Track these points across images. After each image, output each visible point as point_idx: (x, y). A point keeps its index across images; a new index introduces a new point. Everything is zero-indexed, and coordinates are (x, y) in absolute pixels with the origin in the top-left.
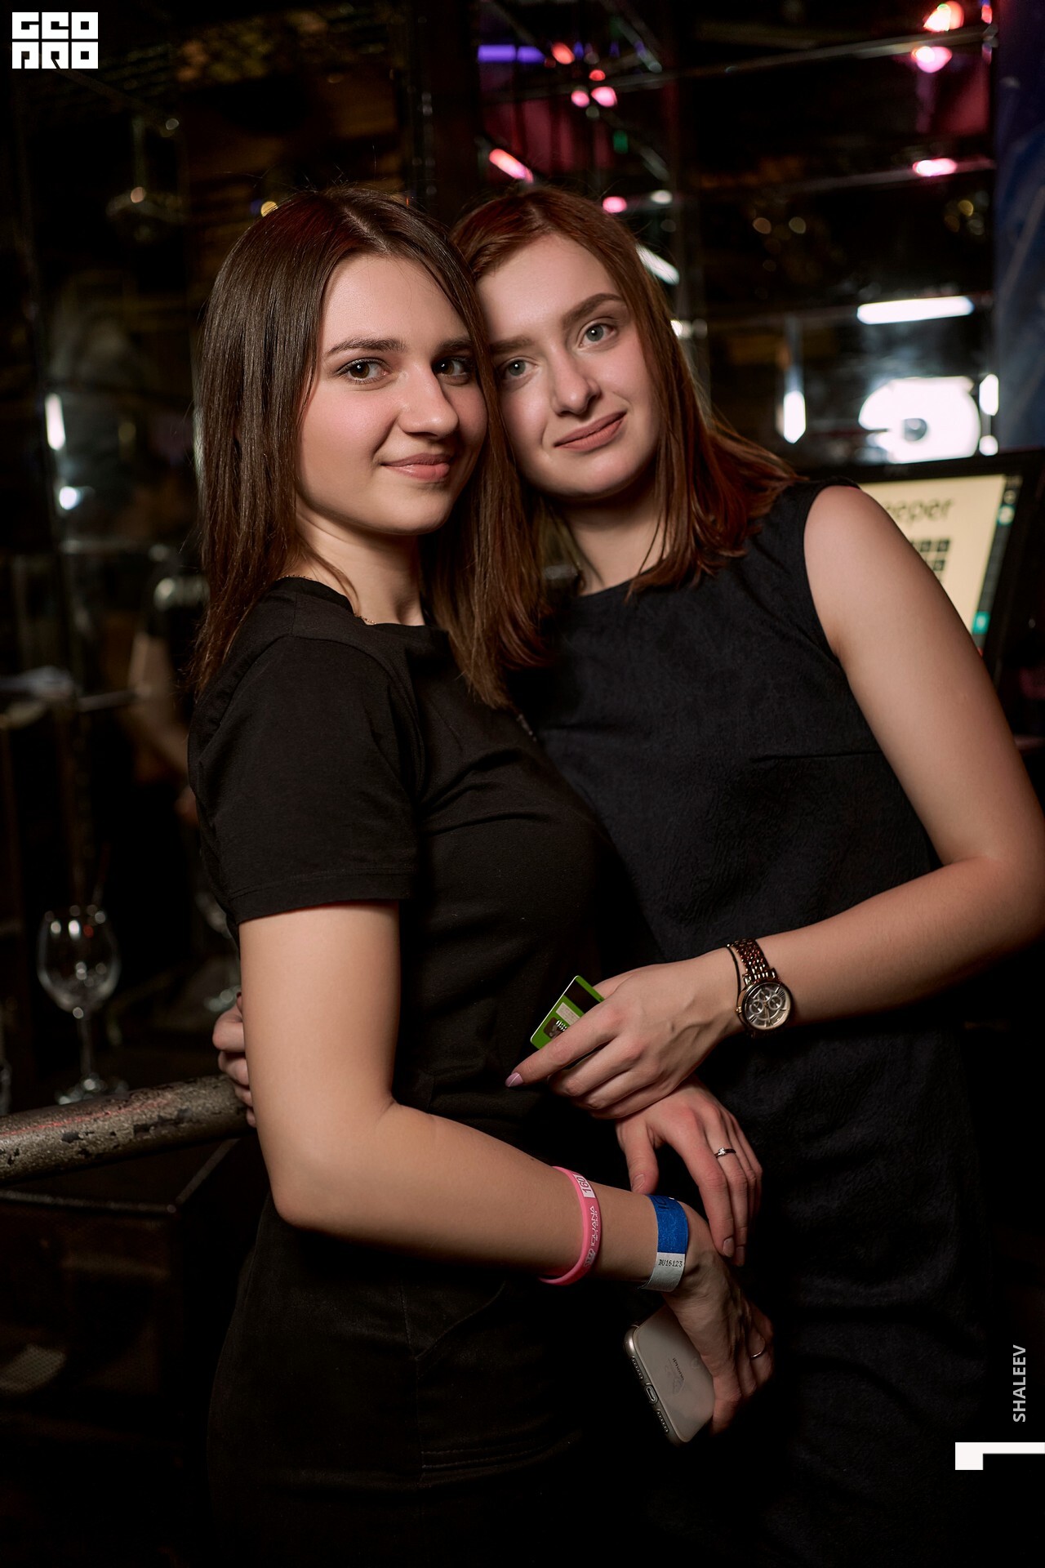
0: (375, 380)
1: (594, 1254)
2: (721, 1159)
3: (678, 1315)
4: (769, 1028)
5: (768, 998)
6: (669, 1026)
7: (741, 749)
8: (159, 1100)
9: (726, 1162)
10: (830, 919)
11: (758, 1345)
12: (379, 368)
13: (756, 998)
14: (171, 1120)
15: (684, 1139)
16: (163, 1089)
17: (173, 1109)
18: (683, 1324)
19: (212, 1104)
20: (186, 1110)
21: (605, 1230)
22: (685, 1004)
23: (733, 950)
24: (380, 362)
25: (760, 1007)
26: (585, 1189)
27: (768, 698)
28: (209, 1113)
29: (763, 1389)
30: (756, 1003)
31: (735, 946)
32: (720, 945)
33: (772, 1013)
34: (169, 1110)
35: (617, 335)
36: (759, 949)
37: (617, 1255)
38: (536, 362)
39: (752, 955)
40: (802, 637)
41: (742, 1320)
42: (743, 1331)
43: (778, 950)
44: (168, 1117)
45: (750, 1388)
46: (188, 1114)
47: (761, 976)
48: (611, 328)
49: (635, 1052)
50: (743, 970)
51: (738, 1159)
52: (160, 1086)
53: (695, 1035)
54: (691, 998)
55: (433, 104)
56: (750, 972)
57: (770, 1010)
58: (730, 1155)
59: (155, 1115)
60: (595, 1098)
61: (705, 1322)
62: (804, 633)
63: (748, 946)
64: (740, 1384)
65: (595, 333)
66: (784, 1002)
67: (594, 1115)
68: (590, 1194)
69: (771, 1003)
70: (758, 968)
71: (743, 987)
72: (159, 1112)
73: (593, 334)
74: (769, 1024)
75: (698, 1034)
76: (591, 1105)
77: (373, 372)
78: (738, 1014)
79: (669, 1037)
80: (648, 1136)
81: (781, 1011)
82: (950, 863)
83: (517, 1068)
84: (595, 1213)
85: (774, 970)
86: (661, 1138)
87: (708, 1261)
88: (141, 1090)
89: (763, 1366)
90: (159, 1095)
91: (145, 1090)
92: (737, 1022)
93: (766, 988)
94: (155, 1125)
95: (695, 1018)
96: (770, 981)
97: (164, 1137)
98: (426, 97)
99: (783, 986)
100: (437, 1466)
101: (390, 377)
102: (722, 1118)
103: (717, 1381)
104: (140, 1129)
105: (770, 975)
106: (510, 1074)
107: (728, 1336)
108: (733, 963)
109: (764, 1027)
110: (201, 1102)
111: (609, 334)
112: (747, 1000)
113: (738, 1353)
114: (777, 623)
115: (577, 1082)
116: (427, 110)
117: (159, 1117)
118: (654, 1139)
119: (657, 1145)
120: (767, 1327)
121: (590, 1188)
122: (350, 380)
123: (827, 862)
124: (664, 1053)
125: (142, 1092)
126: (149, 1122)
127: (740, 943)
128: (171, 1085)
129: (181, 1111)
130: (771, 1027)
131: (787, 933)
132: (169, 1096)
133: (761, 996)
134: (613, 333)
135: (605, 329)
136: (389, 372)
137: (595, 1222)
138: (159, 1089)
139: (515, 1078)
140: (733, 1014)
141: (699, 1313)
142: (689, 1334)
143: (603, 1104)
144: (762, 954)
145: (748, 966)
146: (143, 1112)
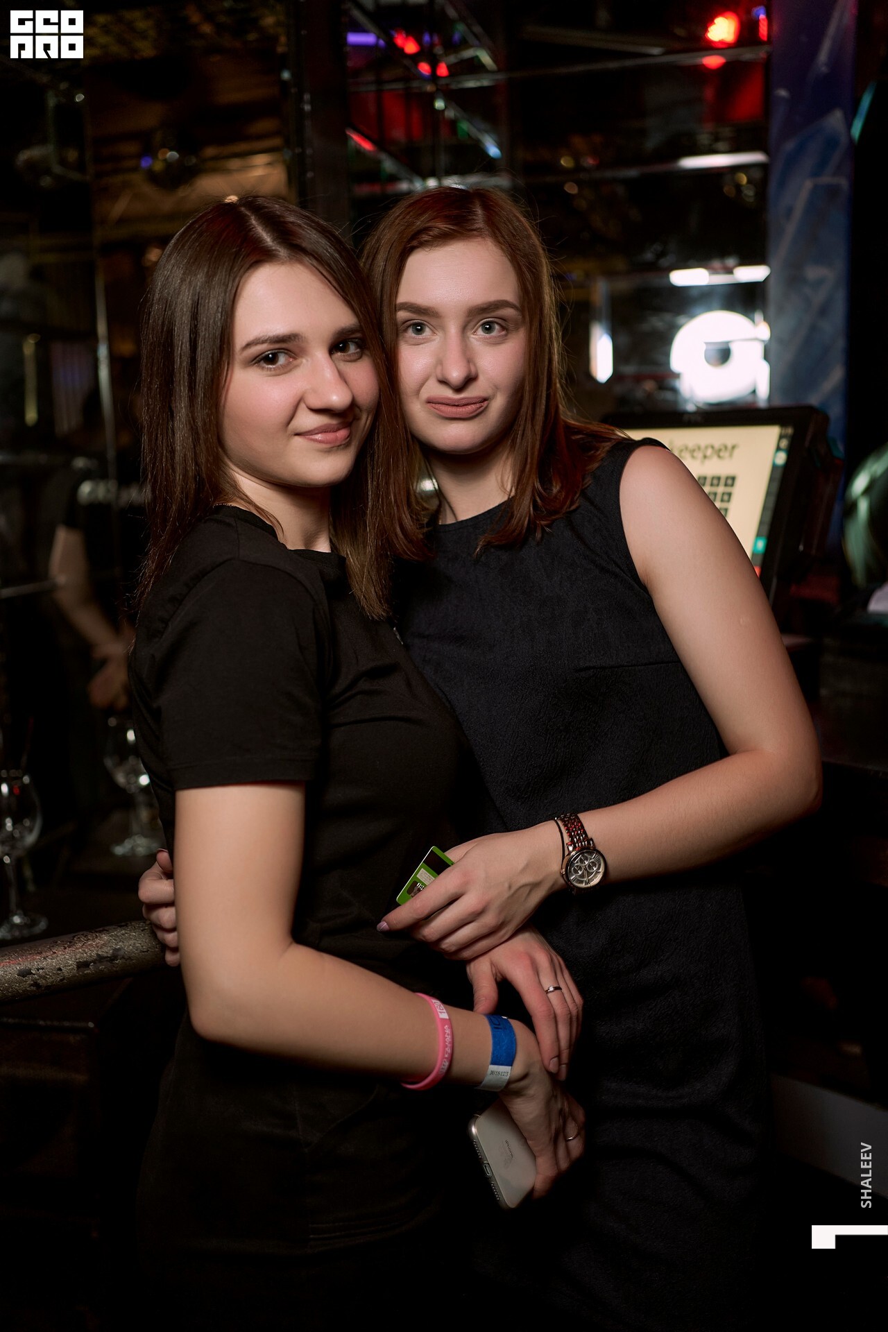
0: (283, 366)
1: (447, 1064)
2: (550, 995)
3: (511, 1110)
4: (586, 886)
5: (587, 863)
6: (506, 885)
7: (566, 662)
8: (97, 941)
9: (554, 998)
10: (638, 798)
11: (572, 1129)
12: (287, 356)
13: (577, 862)
14: (108, 957)
15: (520, 977)
16: (100, 932)
17: (109, 948)
18: (515, 1117)
19: (140, 944)
20: (119, 949)
21: (456, 1044)
22: (521, 866)
23: (560, 822)
24: (288, 352)
25: (580, 869)
26: (441, 1011)
27: (589, 620)
28: (138, 951)
29: (575, 1165)
30: (577, 866)
31: (562, 820)
32: (550, 818)
33: (589, 874)
34: (105, 949)
35: (506, 335)
36: (580, 822)
37: (464, 1065)
38: (436, 331)
39: (576, 830)
40: (618, 570)
41: (561, 1112)
42: (561, 1121)
43: (596, 823)
44: (105, 955)
45: (564, 1165)
46: (121, 953)
47: (582, 844)
48: (503, 328)
49: (479, 907)
50: (567, 839)
51: (563, 994)
52: (97, 930)
53: (527, 892)
54: (525, 862)
55: (312, 103)
56: (572, 841)
57: (588, 872)
58: (558, 992)
59: (94, 954)
60: (446, 943)
61: (531, 1117)
62: (619, 567)
63: (572, 820)
64: (557, 1163)
65: (488, 328)
66: (600, 865)
67: (446, 957)
68: (444, 1016)
69: (589, 866)
70: (579, 838)
71: (566, 853)
72: (98, 951)
73: (486, 328)
74: (587, 883)
75: (530, 891)
76: (443, 950)
77: (282, 359)
78: (562, 875)
79: (506, 895)
80: (492, 971)
81: (597, 872)
82: (735, 753)
83: (385, 918)
84: (448, 1031)
85: (592, 839)
86: (501, 975)
87: (536, 1070)
88: (81, 933)
89: (576, 1146)
90: (97, 937)
91: (85, 933)
92: (562, 881)
93: (585, 855)
94: (94, 962)
95: (528, 878)
96: (588, 848)
97: (102, 971)
98: (307, 97)
99: (599, 852)
100: (321, 1236)
101: (295, 362)
102: (552, 961)
103: (540, 1160)
104: (82, 965)
105: (589, 843)
106: (380, 922)
107: (550, 1125)
108: (559, 834)
109: (583, 885)
110: (132, 942)
111: (500, 332)
112: (570, 863)
113: (558, 1136)
114: (597, 558)
115: (432, 930)
116: (307, 108)
117: (98, 955)
118: (496, 975)
119: (498, 979)
120: (580, 1115)
121: (444, 1011)
122: (263, 368)
123: (636, 751)
124: (503, 908)
125: (83, 935)
126: (90, 959)
127: (565, 817)
128: (106, 928)
129: (116, 950)
130: (589, 885)
131: (603, 809)
132: (105, 937)
133: (581, 861)
134: (504, 333)
135: (497, 327)
136: (295, 359)
137: (448, 1039)
138: (96, 932)
139: (383, 925)
140: (558, 876)
141: (528, 1109)
142: (519, 1124)
143: (453, 949)
144: (582, 826)
145: (570, 836)
146: (84, 951)
